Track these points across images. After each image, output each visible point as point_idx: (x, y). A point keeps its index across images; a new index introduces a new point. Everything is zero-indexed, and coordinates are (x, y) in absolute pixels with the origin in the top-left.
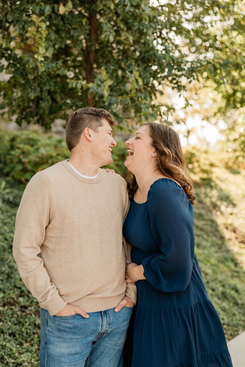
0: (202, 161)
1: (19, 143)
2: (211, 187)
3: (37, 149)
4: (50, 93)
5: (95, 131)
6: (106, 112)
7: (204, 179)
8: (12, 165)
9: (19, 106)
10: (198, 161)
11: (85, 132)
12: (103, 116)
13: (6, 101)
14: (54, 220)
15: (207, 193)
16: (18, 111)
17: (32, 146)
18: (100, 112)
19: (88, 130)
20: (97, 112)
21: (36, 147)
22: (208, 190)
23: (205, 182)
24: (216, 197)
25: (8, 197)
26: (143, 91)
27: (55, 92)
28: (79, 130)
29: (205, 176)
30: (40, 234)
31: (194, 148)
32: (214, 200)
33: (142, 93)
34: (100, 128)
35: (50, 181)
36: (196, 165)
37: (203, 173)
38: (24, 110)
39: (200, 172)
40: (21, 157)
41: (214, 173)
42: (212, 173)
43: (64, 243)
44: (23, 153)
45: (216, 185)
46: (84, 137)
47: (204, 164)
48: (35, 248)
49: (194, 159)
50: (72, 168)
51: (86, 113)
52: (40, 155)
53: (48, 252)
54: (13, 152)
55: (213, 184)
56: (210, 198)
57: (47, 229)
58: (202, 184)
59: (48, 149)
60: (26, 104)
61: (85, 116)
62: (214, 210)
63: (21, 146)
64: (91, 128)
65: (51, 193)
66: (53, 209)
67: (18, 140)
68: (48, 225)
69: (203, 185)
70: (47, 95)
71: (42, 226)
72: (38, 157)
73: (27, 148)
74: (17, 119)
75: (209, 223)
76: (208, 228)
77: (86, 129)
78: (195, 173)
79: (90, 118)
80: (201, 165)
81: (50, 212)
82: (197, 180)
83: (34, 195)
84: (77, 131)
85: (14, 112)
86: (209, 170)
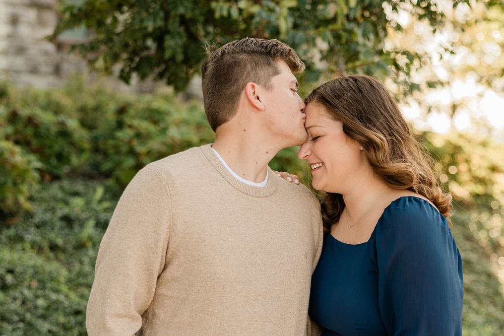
0: (476, 161)
1: (133, 117)
2: (491, 211)
3: (164, 131)
4: (183, 21)
5: (266, 86)
6: (284, 47)
7: (477, 196)
8: (116, 158)
9: (126, 45)
10: (467, 161)
11: (248, 93)
12: (279, 54)
13: (102, 36)
14: (177, 263)
15: (482, 221)
16: (125, 56)
17: (155, 122)
18: (272, 47)
19: (253, 87)
20: (266, 47)
21: (162, 125)
22: (484, 217)
23: (479, 201)
24: (499, 229)
25: (105, 218)
26: (361, 21)
27: (193, 21)
28: (234, 88)
29: (479, 189)
30: (146, 289)
31: (461, 136)
32: (495, 234)
33: (358, 24)
34: (275, 80)
35: (174, 184)
36: (463, 167)
37: (475, 183)
38: (135, 53)
39: (471, 181)
40: (135, 143)
41: (497, 183)
42: (493, 183)
43: (191, 313)
44: (138, 135)
45: (500, 207)
46: (247, 103)
47: (480, 167)
48: (133, 318)
49: (460, 157)
50: (220, 162)
51: (245, 51)
52: (169, 141)
53: (156, 326)
54: (120, 134)
55: (493, 205)
56: (488, 231)
57: (160, 280)
58: (473, 205)
59: (184, 129)
60: (140, 43)
61: (243, 57)
62: (493, 254)
63: (136, 122)
64: (259, 83)
65: (174, 209)
66: (175, 242)
67: (132, 112)
68: (162, 272)
69: (475, 206)
70: (177, 24)
71: (150, 274)
72: (164, 144)
73: (145, 126)
74: (122, 71)
75: (483, 278)
76: (481, 289)
77: (249, 85)
78: (460, 183)
79: (254, 61)
80: (473, 169)
81: (168, 247)
82: (465, 196)
83: (140, 209)
84: (230, 90)
85: (115, 58)
86: (487, 177)
